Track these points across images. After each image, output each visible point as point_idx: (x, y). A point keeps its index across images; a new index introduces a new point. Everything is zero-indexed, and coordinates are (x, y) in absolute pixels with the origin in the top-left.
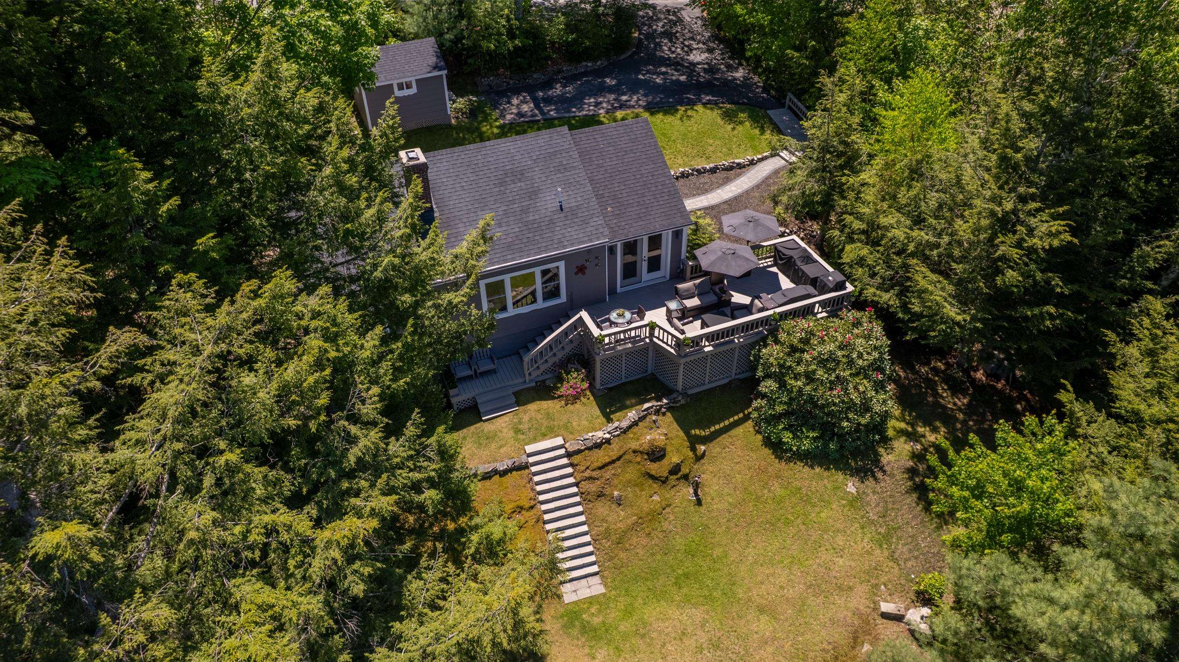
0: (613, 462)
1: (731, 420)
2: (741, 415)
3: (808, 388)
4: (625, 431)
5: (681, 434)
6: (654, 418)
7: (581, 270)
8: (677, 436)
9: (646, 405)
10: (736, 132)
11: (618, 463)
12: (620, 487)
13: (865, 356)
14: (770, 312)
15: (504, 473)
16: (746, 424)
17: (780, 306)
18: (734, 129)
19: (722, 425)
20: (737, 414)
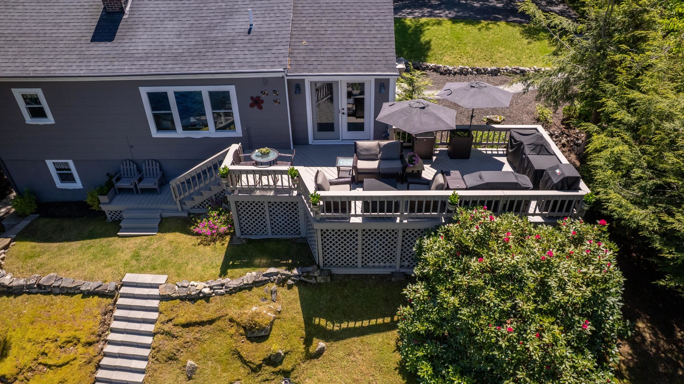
0: (202, 324)
1: (373, 322)
2: (388, 320)
3: (465, 311)
4: (232, 291)
5: (300, 318)
6: (274, 287)
7: (257, 102)
8: (293, 319)
9: (272, 270)
10: (531, 46)
11: (207, 328)
12: (199, 356)
13: (570, 288)
14: (449, 193)
15: (87, 294)
16: (390, 333)
17: (467, 189)
18: (529, 43)
19: (358, 324)
20: (384, 316)
